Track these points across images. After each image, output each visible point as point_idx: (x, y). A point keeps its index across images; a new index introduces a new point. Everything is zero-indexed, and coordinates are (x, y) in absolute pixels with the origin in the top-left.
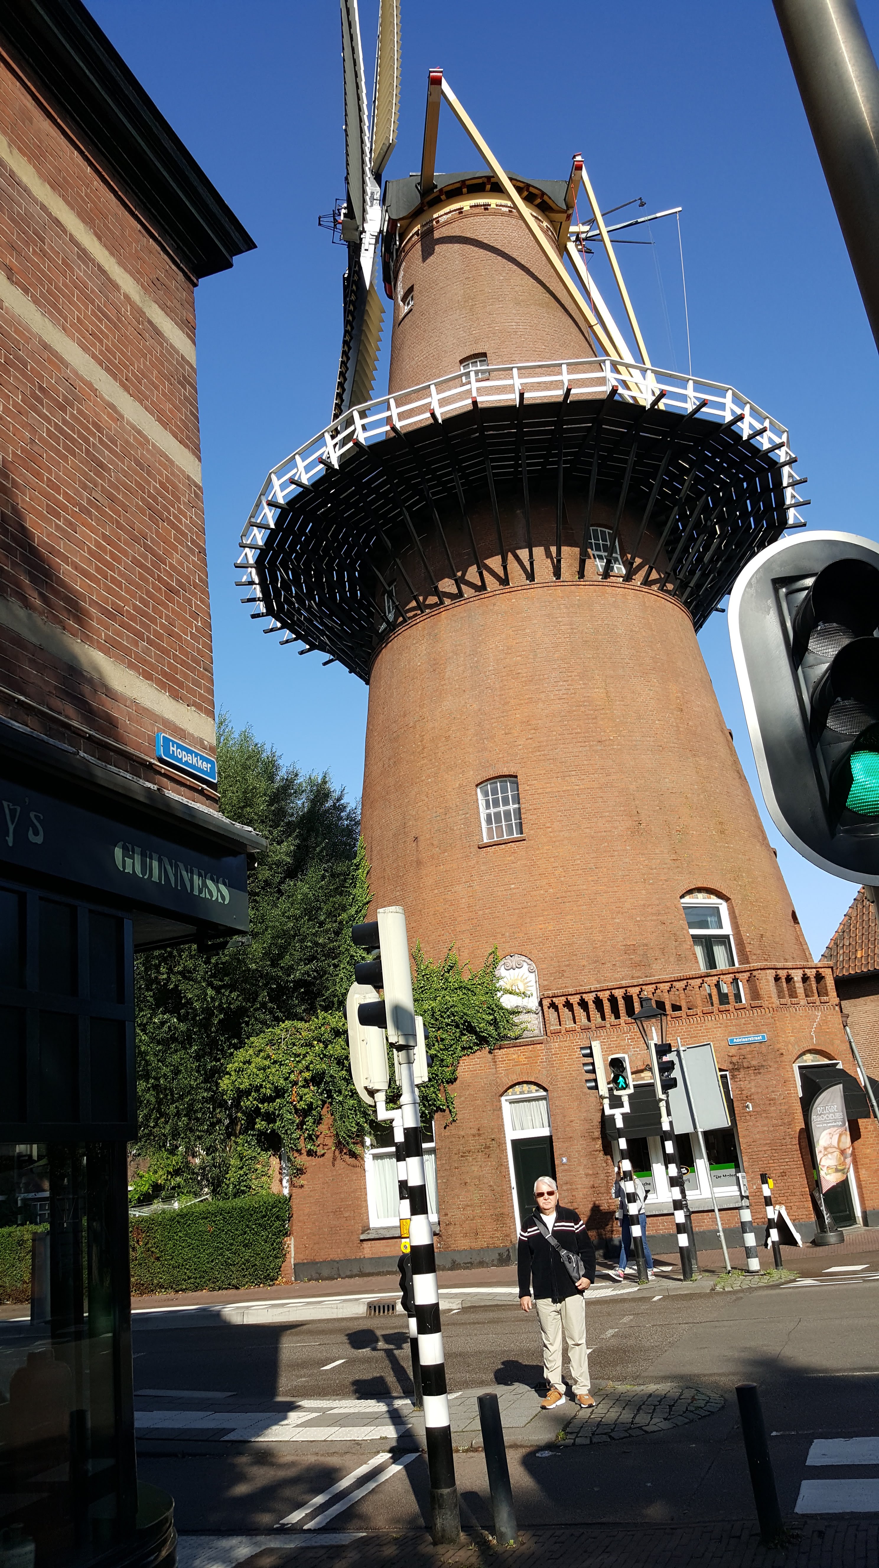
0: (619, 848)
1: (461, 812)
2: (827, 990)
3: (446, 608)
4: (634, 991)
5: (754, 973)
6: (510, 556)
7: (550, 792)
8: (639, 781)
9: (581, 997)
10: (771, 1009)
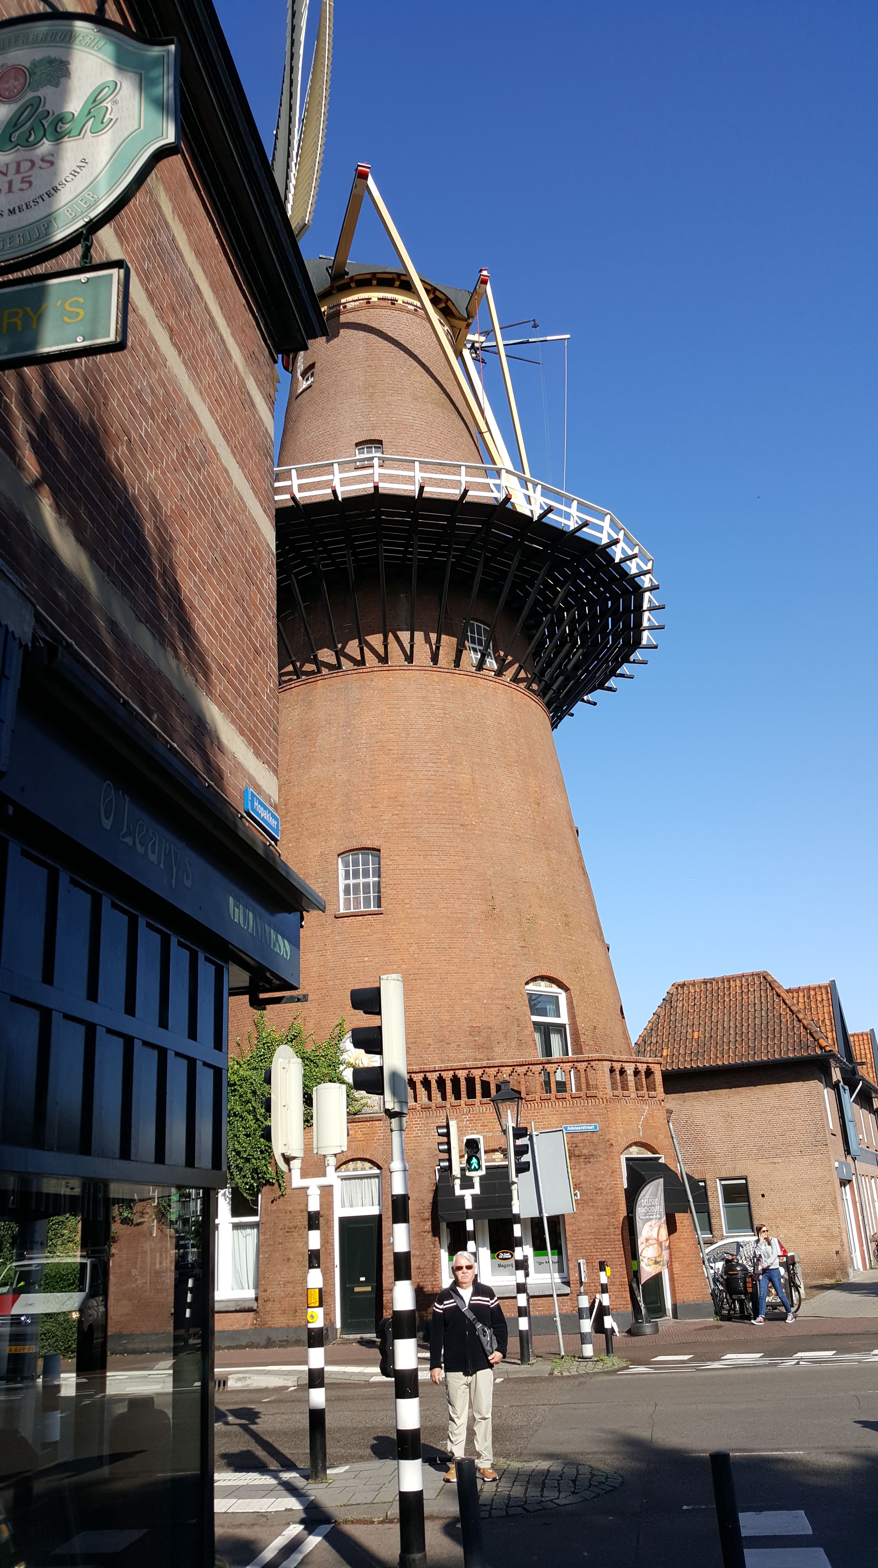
0: (473, 930)
1: (320, 880)
2: (655, 1085)
3: (323, 677)
4: (477, 1073)
5: (592, 1063)
6: (391, 636)
7: (411, 869)
8: (496, 867)
9: (425, 1075)
10: (605, 1100)
